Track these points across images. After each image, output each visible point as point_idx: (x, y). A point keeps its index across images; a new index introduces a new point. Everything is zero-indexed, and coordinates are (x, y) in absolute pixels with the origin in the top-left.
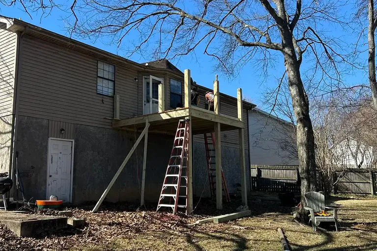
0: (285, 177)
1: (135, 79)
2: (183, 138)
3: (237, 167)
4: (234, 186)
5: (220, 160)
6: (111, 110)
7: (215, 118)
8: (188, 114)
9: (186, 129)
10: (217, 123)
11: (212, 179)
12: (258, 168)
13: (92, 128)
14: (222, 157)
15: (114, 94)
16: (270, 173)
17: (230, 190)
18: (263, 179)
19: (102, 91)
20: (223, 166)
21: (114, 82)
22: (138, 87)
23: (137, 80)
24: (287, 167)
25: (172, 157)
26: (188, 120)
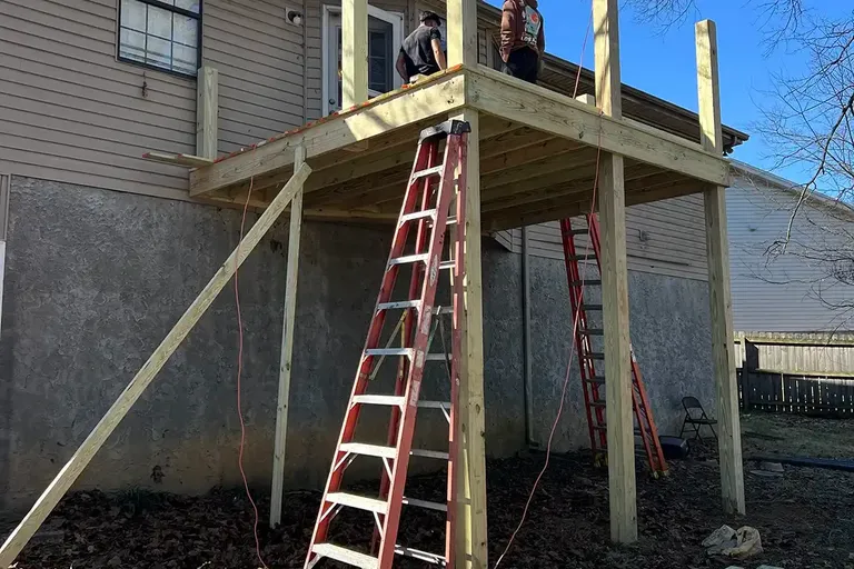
0: (836, 368)
1: (292, 16)
2: (433, 213)
3: (684, 342)
4: (675, 406)
5: (624, 320)
6: (187, 127)
7: (600, 130)
8: (460, 101)
9: (449, 171)
10: (607, 155)
11: (595, 388)
12: (746, 342)
13: (96, 196)
14: (632, 307)
15: (199, 65)
16: (787, 357)
17: (662, 422)
18: (765, 373)
19: (146, 51)
20: (634, 339)
21: (198, 17)
22: (303, 46)
23: (297, 20)
24: (843, 337)
25: (381, 307)
26: (462, 129)
